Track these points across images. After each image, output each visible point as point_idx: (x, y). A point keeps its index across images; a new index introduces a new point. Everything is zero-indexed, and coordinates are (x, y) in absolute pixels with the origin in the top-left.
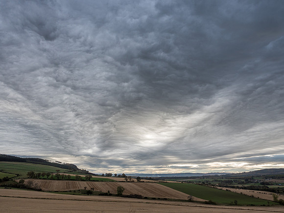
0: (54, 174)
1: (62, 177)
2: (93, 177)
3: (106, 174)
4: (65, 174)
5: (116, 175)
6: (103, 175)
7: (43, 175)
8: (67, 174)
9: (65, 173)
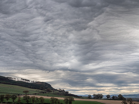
0: (22, 97)
1: (33, 101)
2: (75, 99)
3: (94, 95)
4: (36, 96)
5: (108, 96)
6: (89, 97)
7: (7, 98)
8: (39, 97)
9: (35, 94)
